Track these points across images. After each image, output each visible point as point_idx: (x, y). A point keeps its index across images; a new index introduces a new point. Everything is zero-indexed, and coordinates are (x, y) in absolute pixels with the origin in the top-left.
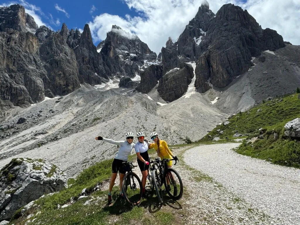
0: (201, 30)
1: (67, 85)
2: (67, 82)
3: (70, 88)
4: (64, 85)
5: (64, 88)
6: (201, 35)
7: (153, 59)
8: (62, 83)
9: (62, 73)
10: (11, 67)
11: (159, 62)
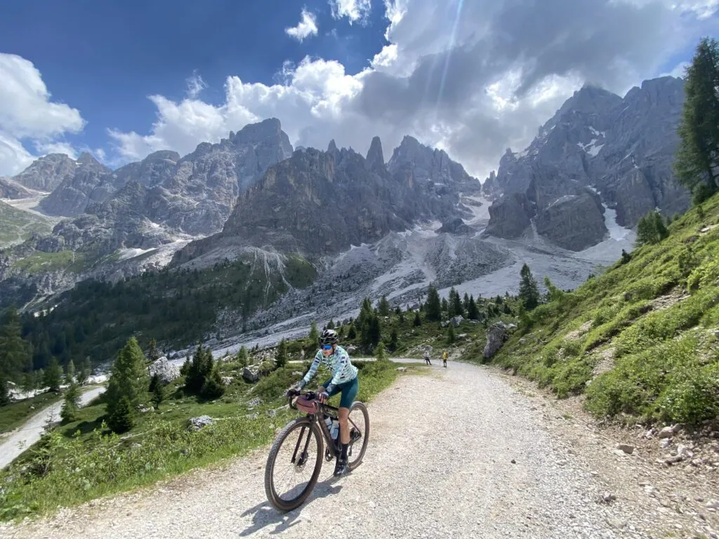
0: (591, 128)
1: (374, 228)
2: (373, 223)
3: (378, 232)
4: (369, 229)
5: (370, 233)
6: (595, 137)
7: (473, 191)
8: (367, 224)
9: (367, 210)
10: (315, 200)
11: (486, 195)
